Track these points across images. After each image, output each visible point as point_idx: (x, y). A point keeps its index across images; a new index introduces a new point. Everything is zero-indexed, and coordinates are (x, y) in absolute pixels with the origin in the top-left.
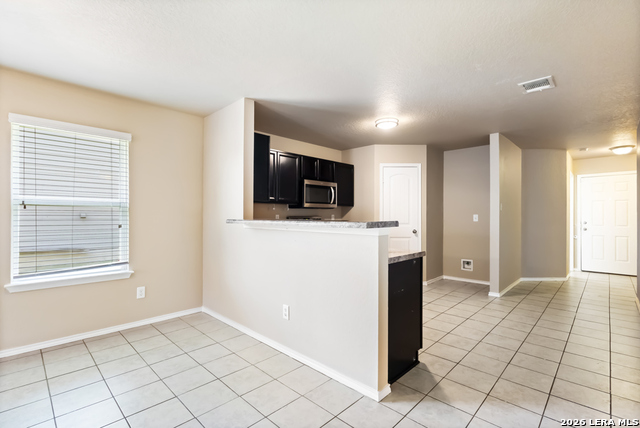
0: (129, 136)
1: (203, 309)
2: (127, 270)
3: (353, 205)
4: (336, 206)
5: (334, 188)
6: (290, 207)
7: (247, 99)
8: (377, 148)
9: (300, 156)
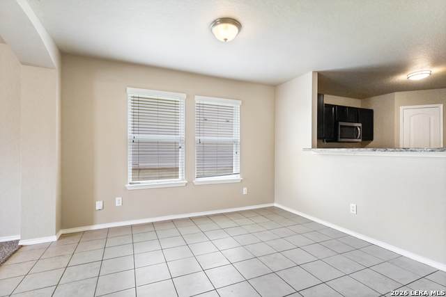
0: (240, 102)
1: (275, 205)
2: (238, 177)
3: (372, 140)
4: (360, 140)
5: (360, 127)
6: (327, 142)
7: (314, 72)
8: (397, 94)
9: (335, 106)
